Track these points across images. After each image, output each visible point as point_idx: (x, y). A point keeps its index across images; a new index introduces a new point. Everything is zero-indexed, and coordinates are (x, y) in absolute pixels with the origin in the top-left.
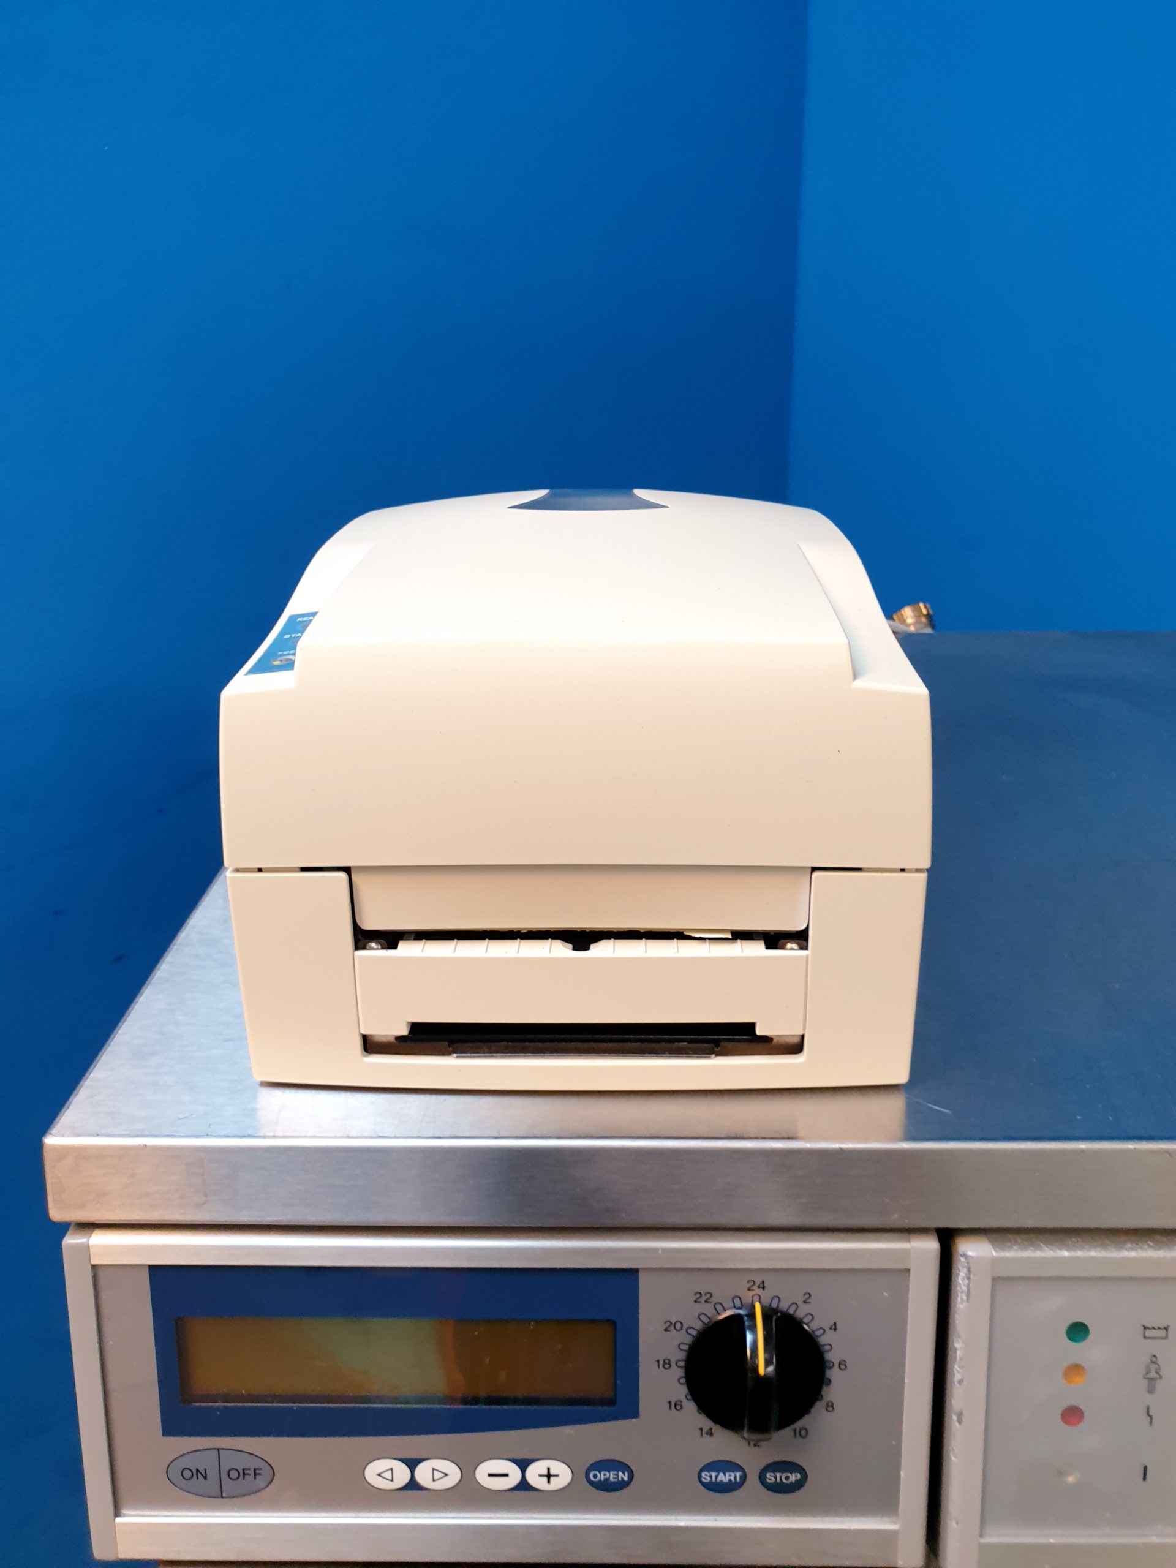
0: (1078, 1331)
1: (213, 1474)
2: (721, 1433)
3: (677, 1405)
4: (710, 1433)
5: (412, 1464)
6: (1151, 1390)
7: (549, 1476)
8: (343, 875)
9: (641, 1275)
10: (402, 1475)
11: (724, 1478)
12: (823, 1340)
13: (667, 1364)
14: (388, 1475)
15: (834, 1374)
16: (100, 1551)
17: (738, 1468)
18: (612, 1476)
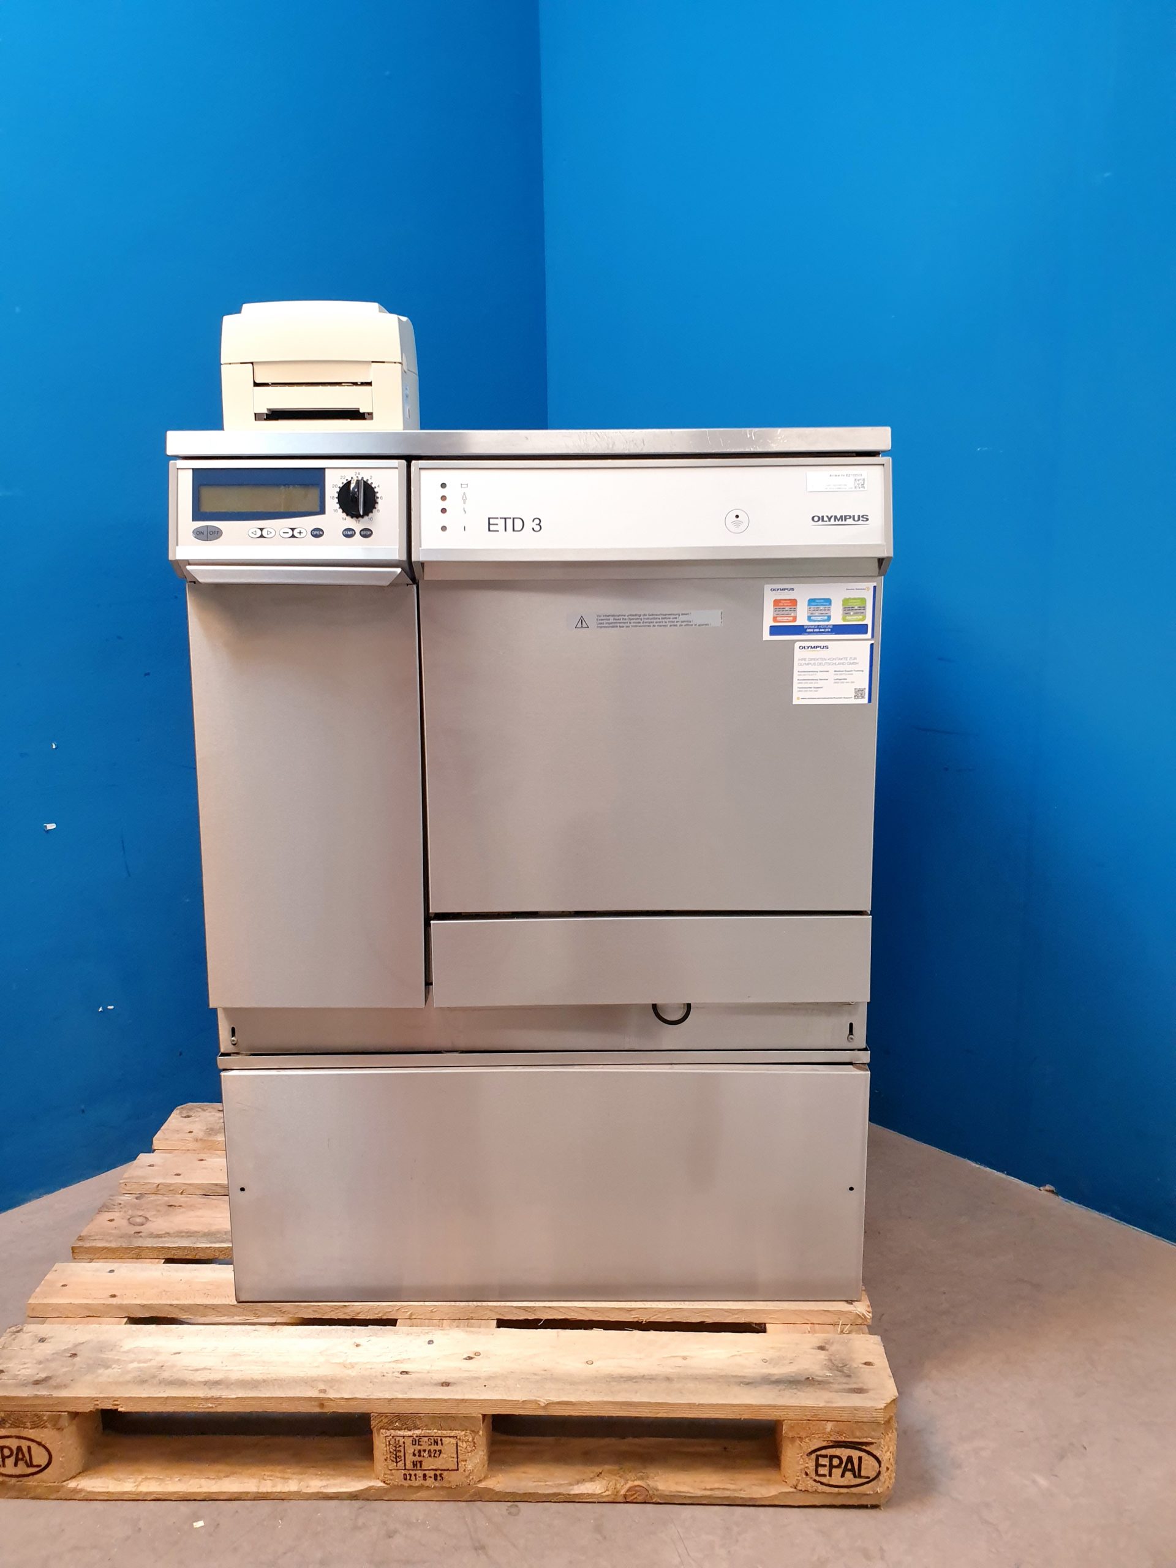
0: (443, 486)
1: (205, 533)
2: (349, 518)
3: (336, 511)
4: (345, 519)
5: (261, 529)
6: (464, 503)
7: (300, 533)
8: (251, 365)
9: (326, 470)
10: (259, 533)
11: (349, 533)
12: (376, 490)
13: (333, 497)
14: (255, 533)
15: (379, 501)
16: (171, 557)
17: (353, 530)
18: (318, 533)
